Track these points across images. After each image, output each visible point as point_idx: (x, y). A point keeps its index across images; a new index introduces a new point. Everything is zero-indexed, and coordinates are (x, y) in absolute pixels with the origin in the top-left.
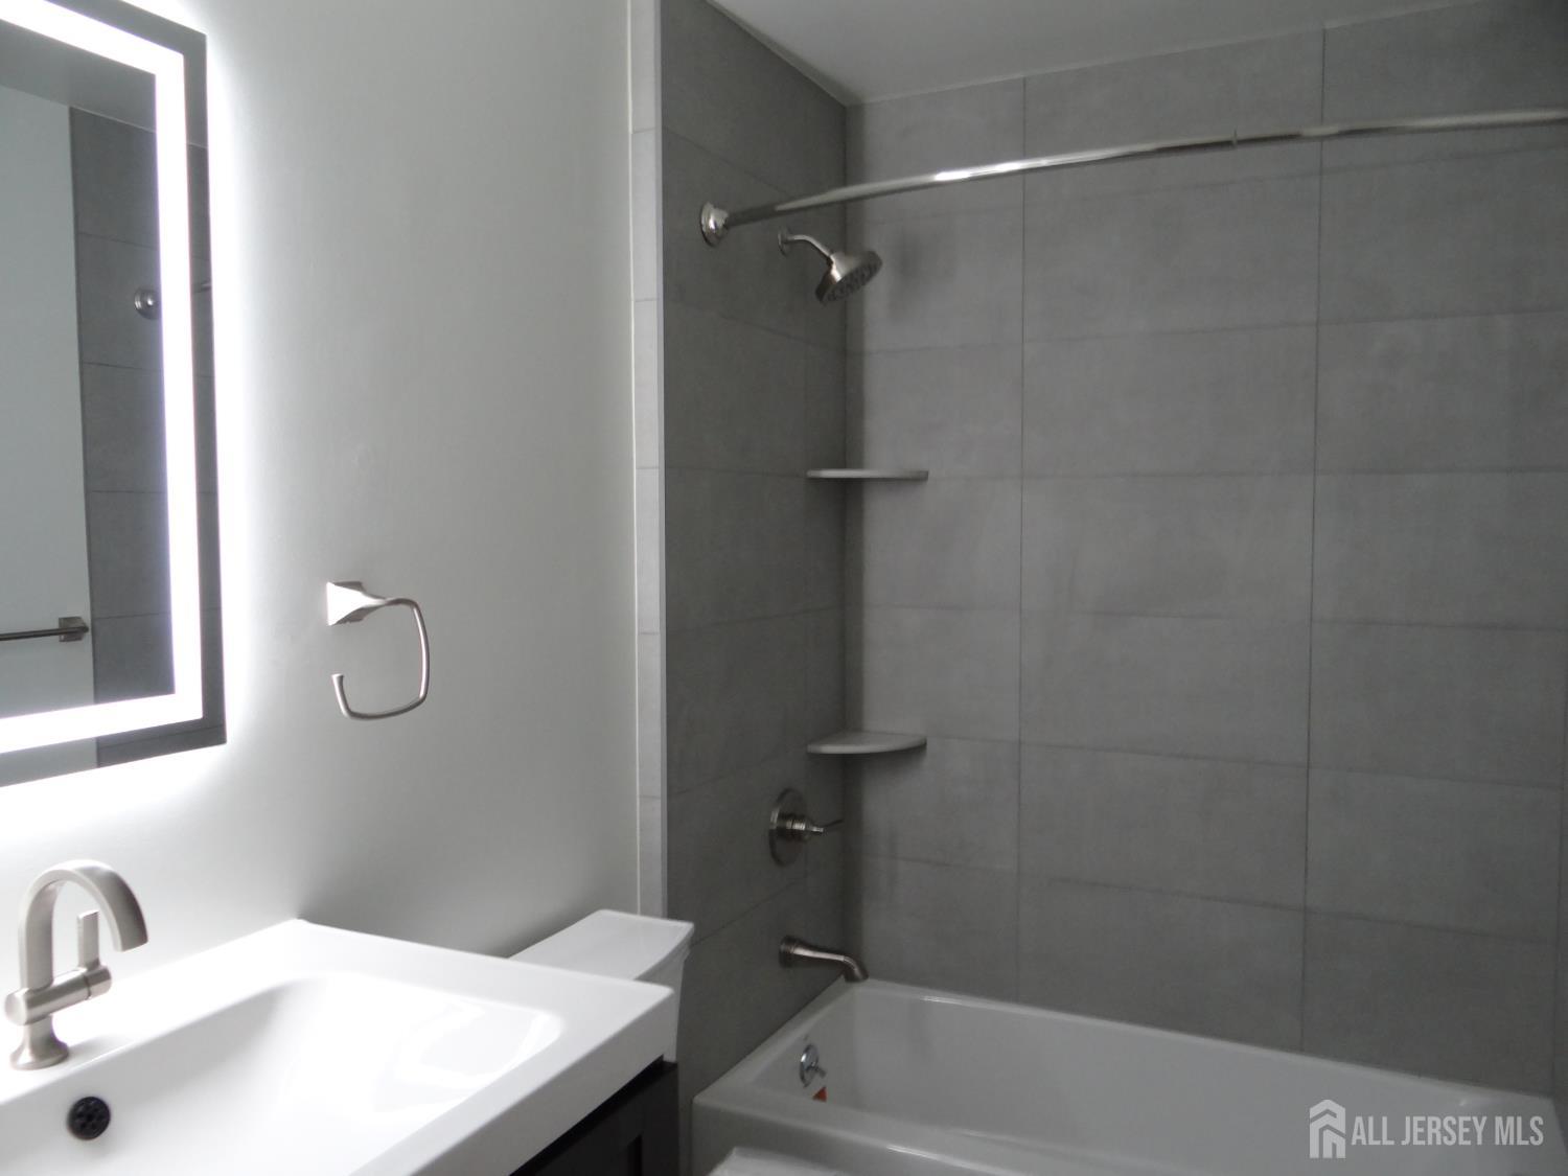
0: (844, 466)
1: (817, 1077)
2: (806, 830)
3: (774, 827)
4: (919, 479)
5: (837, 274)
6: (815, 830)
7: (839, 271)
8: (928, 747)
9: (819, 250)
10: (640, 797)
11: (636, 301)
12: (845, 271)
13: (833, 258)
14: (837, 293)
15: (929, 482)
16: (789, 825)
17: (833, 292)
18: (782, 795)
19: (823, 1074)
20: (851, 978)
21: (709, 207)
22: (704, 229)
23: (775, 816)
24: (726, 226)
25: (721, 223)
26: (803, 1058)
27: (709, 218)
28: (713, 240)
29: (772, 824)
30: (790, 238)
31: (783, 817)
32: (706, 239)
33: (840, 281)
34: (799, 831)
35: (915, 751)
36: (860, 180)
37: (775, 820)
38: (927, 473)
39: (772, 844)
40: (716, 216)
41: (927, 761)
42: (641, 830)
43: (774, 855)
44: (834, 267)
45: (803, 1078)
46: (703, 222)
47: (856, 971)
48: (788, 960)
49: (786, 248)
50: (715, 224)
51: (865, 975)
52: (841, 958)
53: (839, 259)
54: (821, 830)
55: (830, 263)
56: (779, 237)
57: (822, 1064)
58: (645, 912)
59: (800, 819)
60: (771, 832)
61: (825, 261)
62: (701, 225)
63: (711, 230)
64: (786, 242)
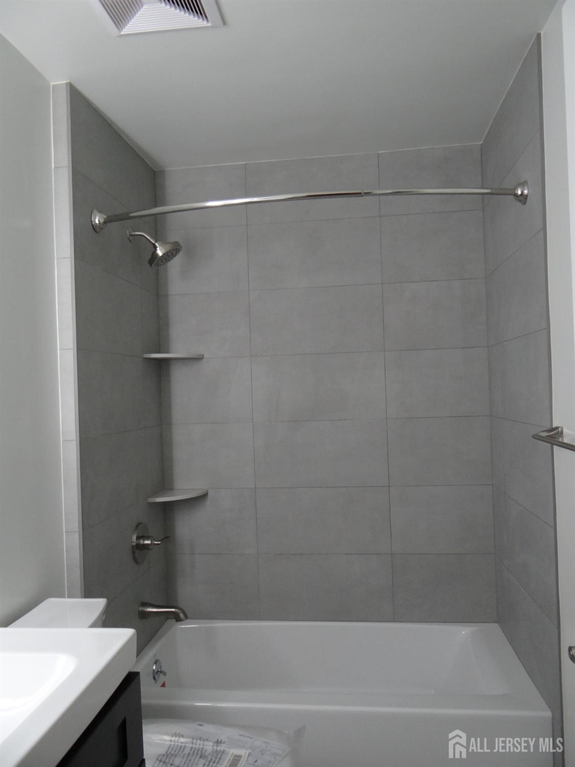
0: (159, 352)
1: (162, 675)
2: (152, 544)
3: (135, 544)
4: (198, 359)
5: (160, 252)
6: (156, 543)
7: (161, 251)
8: (209, 494)
9: (149, 240)
10: (65, 532)
11: (58, 258)
12: (164, 251)
13: (157, 244)
14: (160, 263)
15: (204, 360)
16: (141, 542)
17: (158, 261)
18: (137, 526)
19: (165, 674)
20: (178, 619)
21: (95, 212)
22: (93, 224)
23: (134, 538)
24: (105, 223)
25: (102, 221)
26: (154, 667)
27: (96, 218)
28: (98, 229)
29: (133, 542)
30: (133, 233)
31: (138, 538)
32: (94, 229)
33: (162, 256)
34: (148, 544)
35: (203, 497)
36: (163, 204)
37: (135, 540)
38: (203, 355)
39: (133, 553)
40: (99, 217)
41: (209, 502)
42: (66, 551)
43: (135, 559)
44: (158, 249)
45: (154, 678)
46: (93, 220)
47: (182, 615)
48: (144, 615)
49: (131, 238)
50: (99, 221)
51: (186, 617)
52: (173, 610)
53: (160, 245)
54: (160, 543)
55: (155, 247)
56: (128, 232)
57: (164, 669)
58: (70, 596)
59: (148, 538)
60: (133, 547)
61: (152, 246)
62: (92, 222)
63: (96, 224)
64: (132, 235)
